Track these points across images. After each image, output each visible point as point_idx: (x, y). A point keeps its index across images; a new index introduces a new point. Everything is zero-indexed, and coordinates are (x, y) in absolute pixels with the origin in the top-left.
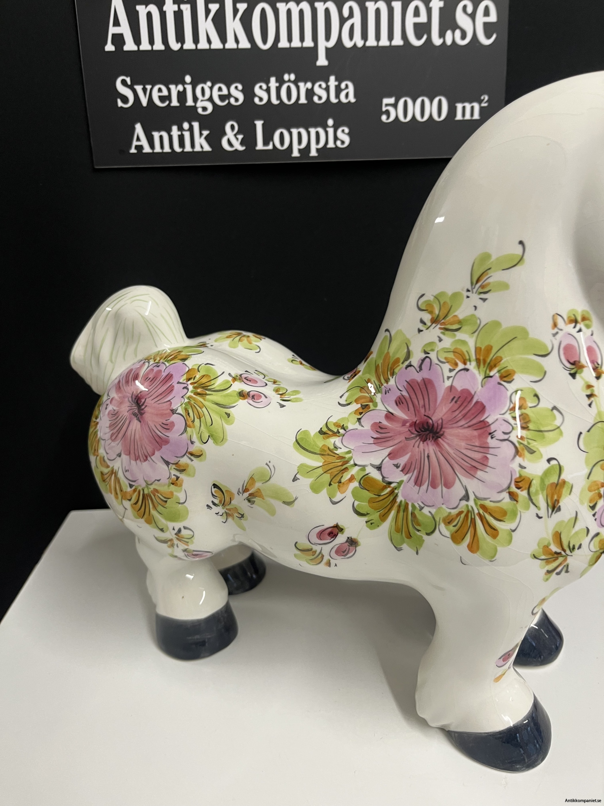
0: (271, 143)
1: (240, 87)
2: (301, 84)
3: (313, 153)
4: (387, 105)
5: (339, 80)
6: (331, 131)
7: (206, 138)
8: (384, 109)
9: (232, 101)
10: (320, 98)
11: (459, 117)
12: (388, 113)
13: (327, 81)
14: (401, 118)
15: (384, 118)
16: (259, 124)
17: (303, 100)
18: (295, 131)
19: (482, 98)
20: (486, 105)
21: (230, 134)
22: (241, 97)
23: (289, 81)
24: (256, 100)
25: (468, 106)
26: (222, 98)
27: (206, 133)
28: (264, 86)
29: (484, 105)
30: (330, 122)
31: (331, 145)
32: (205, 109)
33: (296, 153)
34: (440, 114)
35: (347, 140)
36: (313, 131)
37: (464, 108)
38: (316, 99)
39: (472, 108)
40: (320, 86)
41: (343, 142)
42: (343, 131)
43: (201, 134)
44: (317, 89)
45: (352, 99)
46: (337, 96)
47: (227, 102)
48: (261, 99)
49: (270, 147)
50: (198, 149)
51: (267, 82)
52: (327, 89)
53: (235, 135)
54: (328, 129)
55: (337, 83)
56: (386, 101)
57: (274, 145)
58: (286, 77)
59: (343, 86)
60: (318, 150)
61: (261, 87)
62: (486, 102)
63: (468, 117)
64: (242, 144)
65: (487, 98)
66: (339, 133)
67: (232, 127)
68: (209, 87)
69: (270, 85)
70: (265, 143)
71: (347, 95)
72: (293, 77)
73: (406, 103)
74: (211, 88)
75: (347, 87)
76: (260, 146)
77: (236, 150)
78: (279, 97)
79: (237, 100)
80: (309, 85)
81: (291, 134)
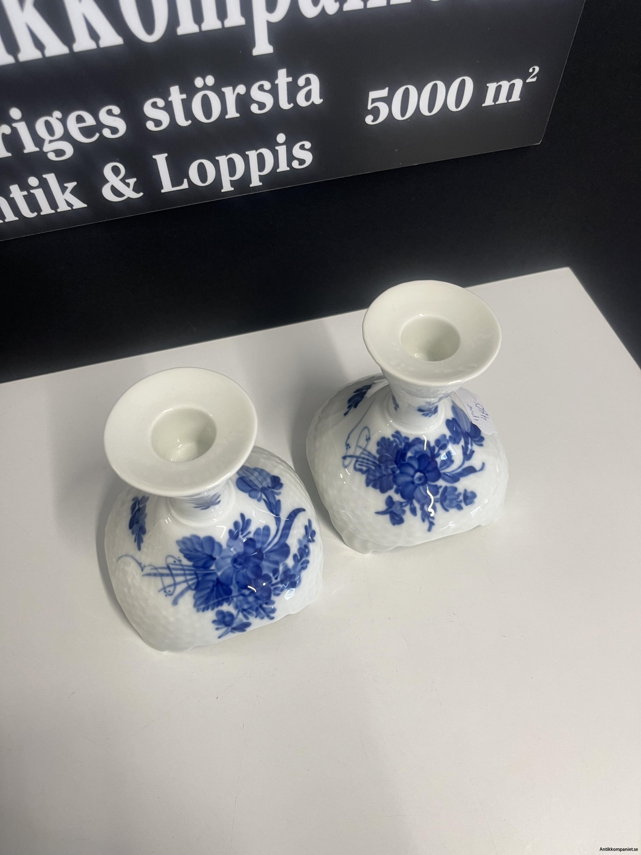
0: (185, 181)
1: (116, 110)
2: (228, 91)
3: (255, 182)
4: (374, 101)
5: (294, 74)
6: (282, 151)
7: (73, 192)
8: (370, 107)
9: (107, 133)
10: (262, 106)
11: (489, 101)
12: (376, 112)
13: (272, 78)
14: (397, 115)
15: (369, 119)
16: (161, 160)
17: (232, 113)
18: (223, 160)
19: (531, 70)
20: (534, 80)
21: (113, 180)
22: (122, 126)
23: (205, 87)
24: (150, 125)
25: (505, 85)
26: (87, 131)
27: (71, 185)
28: (161, 103)
29: (529, 80)
30: (281, 138)
31: (283, 167)
32: (60, 152)
33: (227, 187)
34: (458, 102)
35: (308, 158)
36: (252, 155)
37: (499, 89)
38: (254, 108)
39: (512, 87)
40: (261, 88)
41: (302, 162)
42: (302, 147)
43: (64, 189)
44: (256, 94)
45: (316, 99)
46: (292, 98)
47: (97, 135)
48: (158, 123)
49: (185, 185)
50: (63, 207)
51: (165, 95)
52: (274, 91)
53: (123, 180)
54: (277, 148)
55: (290, 79)
56: (373, 95)
57: (190, 182)
58: (199, 82)
59: (301, 81)
60: (261, 178)
61: (154, 105)
62: (534, 77)
63: (502, 100)
64: (136, 190)
65: (537, 69)
66: (297, 151)
67: (116, 170)
68: (57, 119)
69: (170, 99)
70: (176, 182)
71: (308, 96)
72: (210, 80)
73: (406, 94)
74: (63, 121)
75: (308, 82)
76: (167, 186)
77: (129, 197)
78: (188, 113)
79: (114, 130)
80: (241, 89)
81: (216, 165)
